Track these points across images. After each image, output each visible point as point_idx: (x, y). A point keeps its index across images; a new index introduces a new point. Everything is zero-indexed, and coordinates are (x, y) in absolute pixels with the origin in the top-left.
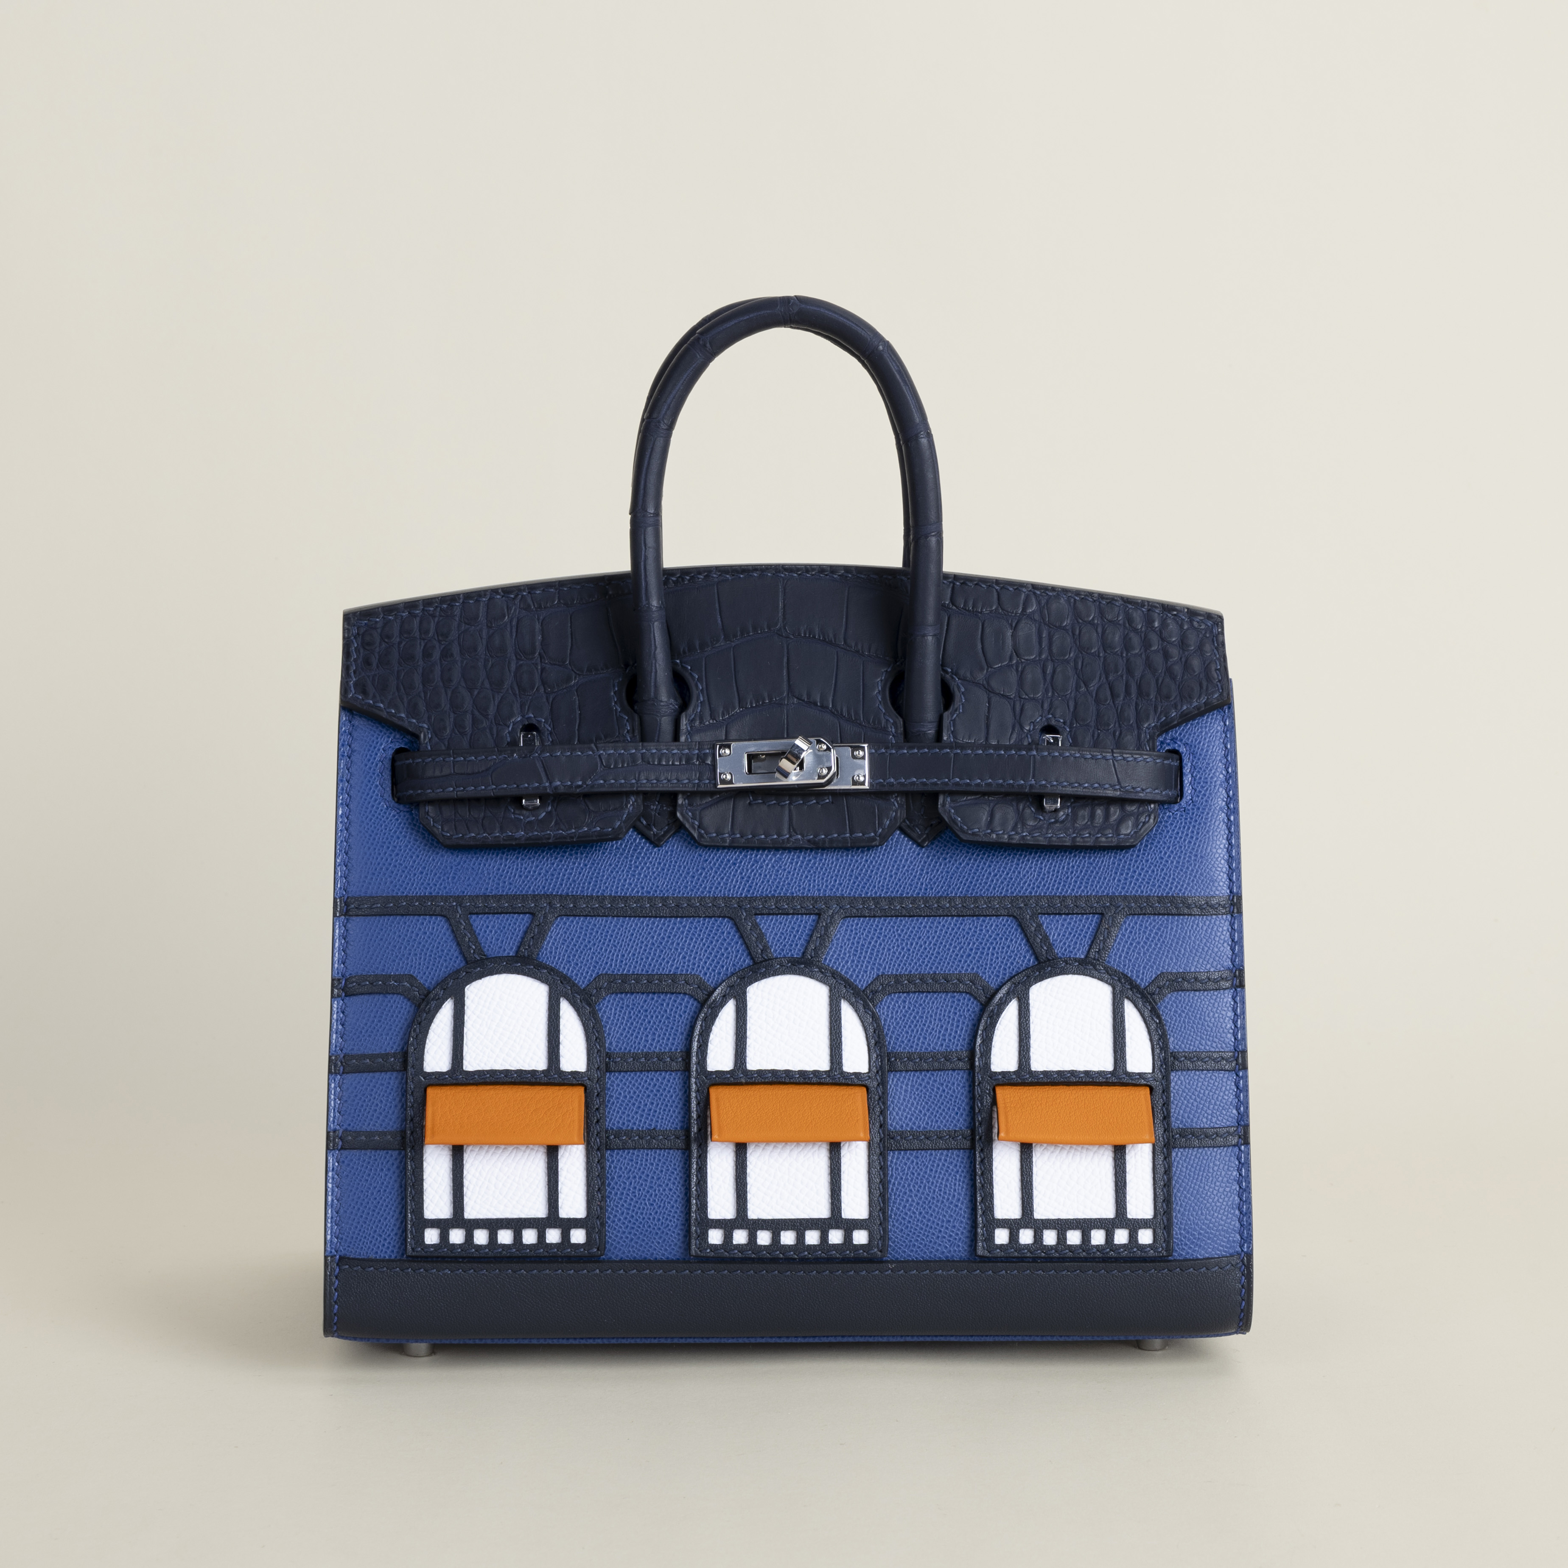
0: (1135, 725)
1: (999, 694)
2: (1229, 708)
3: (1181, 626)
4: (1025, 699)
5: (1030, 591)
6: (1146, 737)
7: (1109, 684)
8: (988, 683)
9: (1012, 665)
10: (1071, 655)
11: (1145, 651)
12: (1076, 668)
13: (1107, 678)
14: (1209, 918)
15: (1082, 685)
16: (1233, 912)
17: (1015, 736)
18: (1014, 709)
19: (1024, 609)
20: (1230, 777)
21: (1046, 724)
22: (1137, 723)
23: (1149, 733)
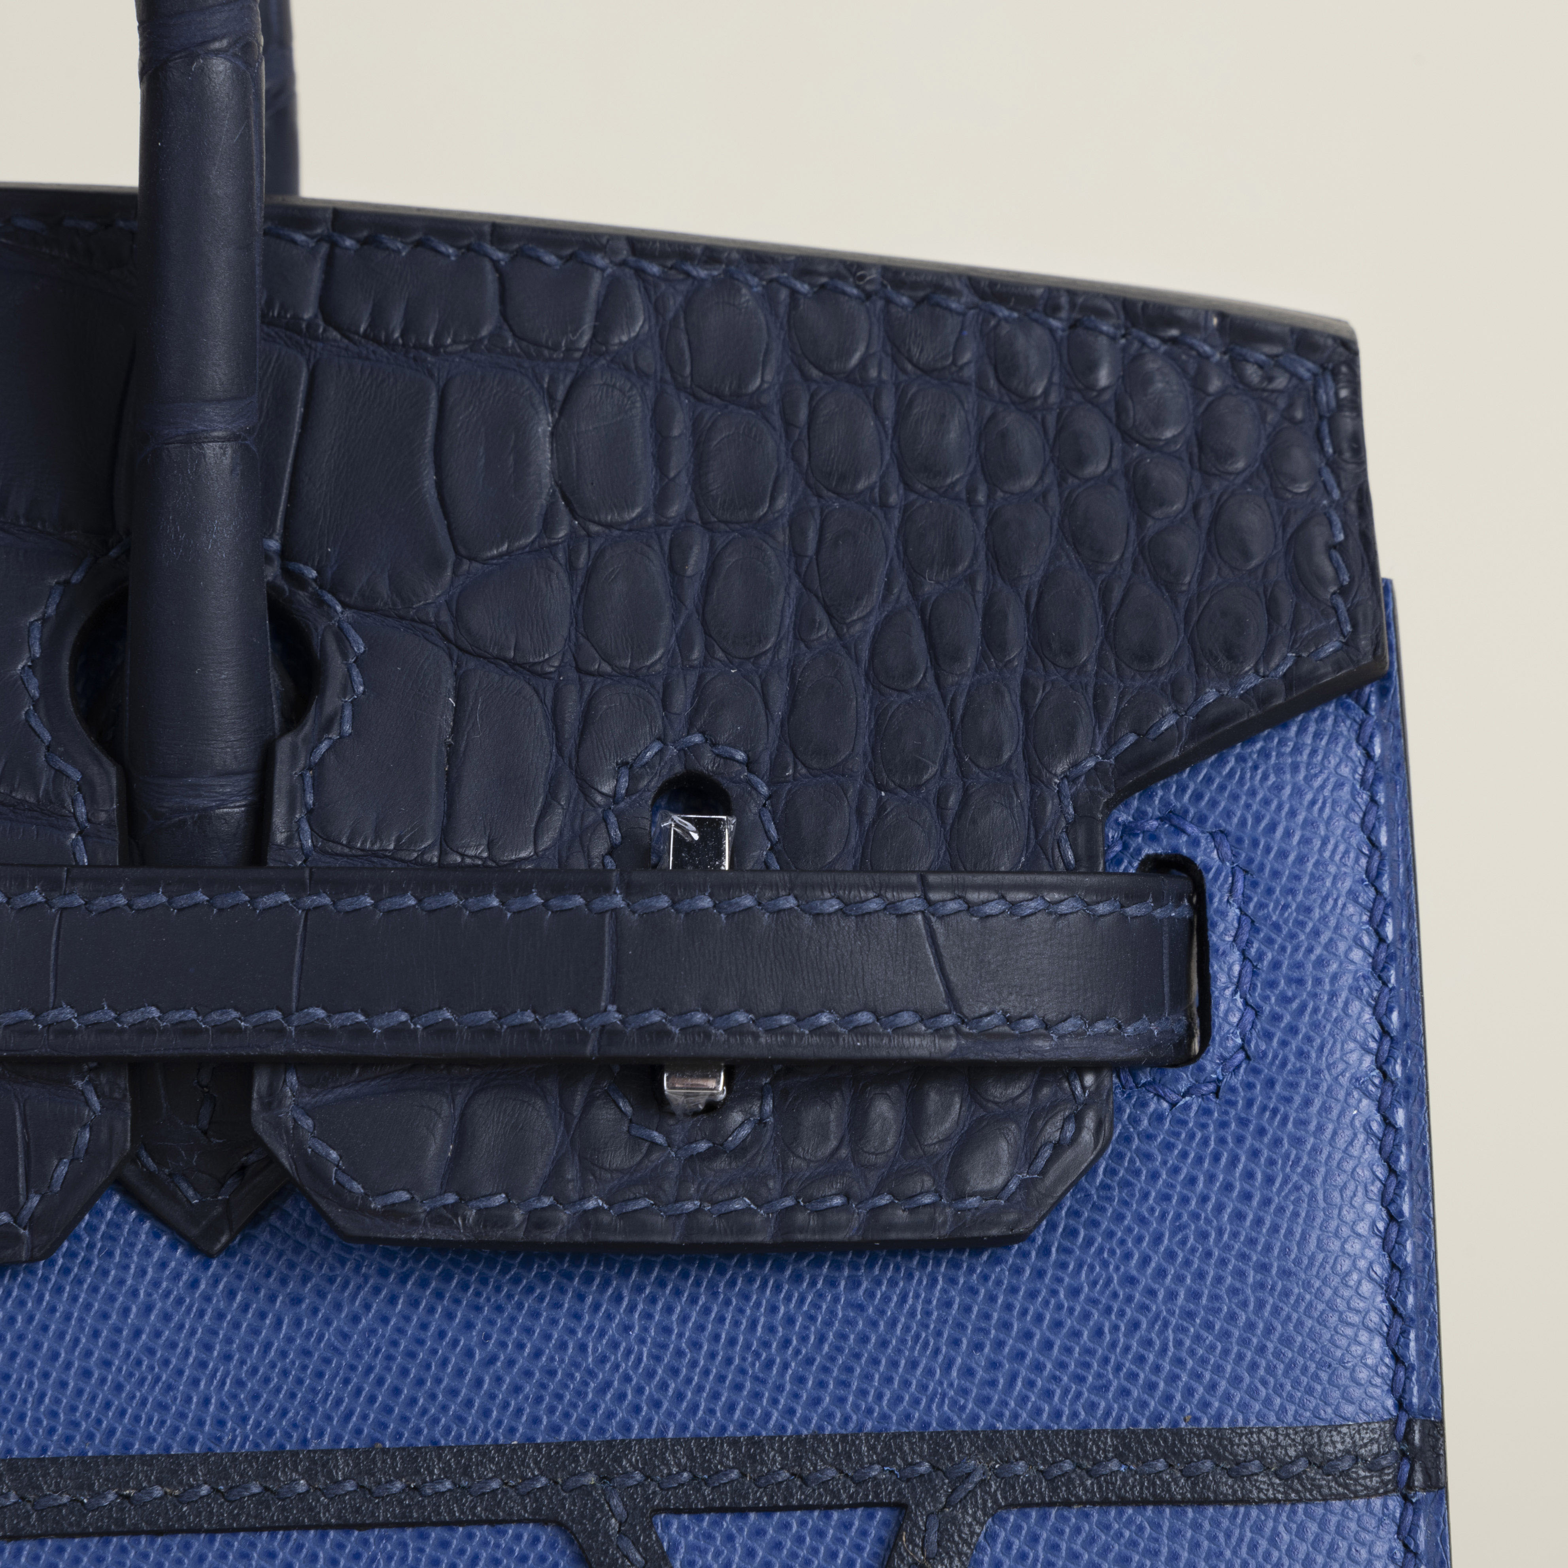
0: (1019, 767)
1: (497, 660)
2: (1384, 692)
3: (1198, 383)
4: (599, 674)
6: (1063, 812)
7: (922, 612)
8: (457, 618)
9: (552, 548)
10: (781, 503)
11: (1061, 481)
12: (796, 553)
13: (914, 587)
14: (1318, 1511)
15: (820, 615)
16: (1410, 1484)
17: (557, 819)
18: (555, 716)
19: (600, 335)
20: (1391, 958)
21: (679, 769)
22: (1026, 757)
23: (1074, 798)
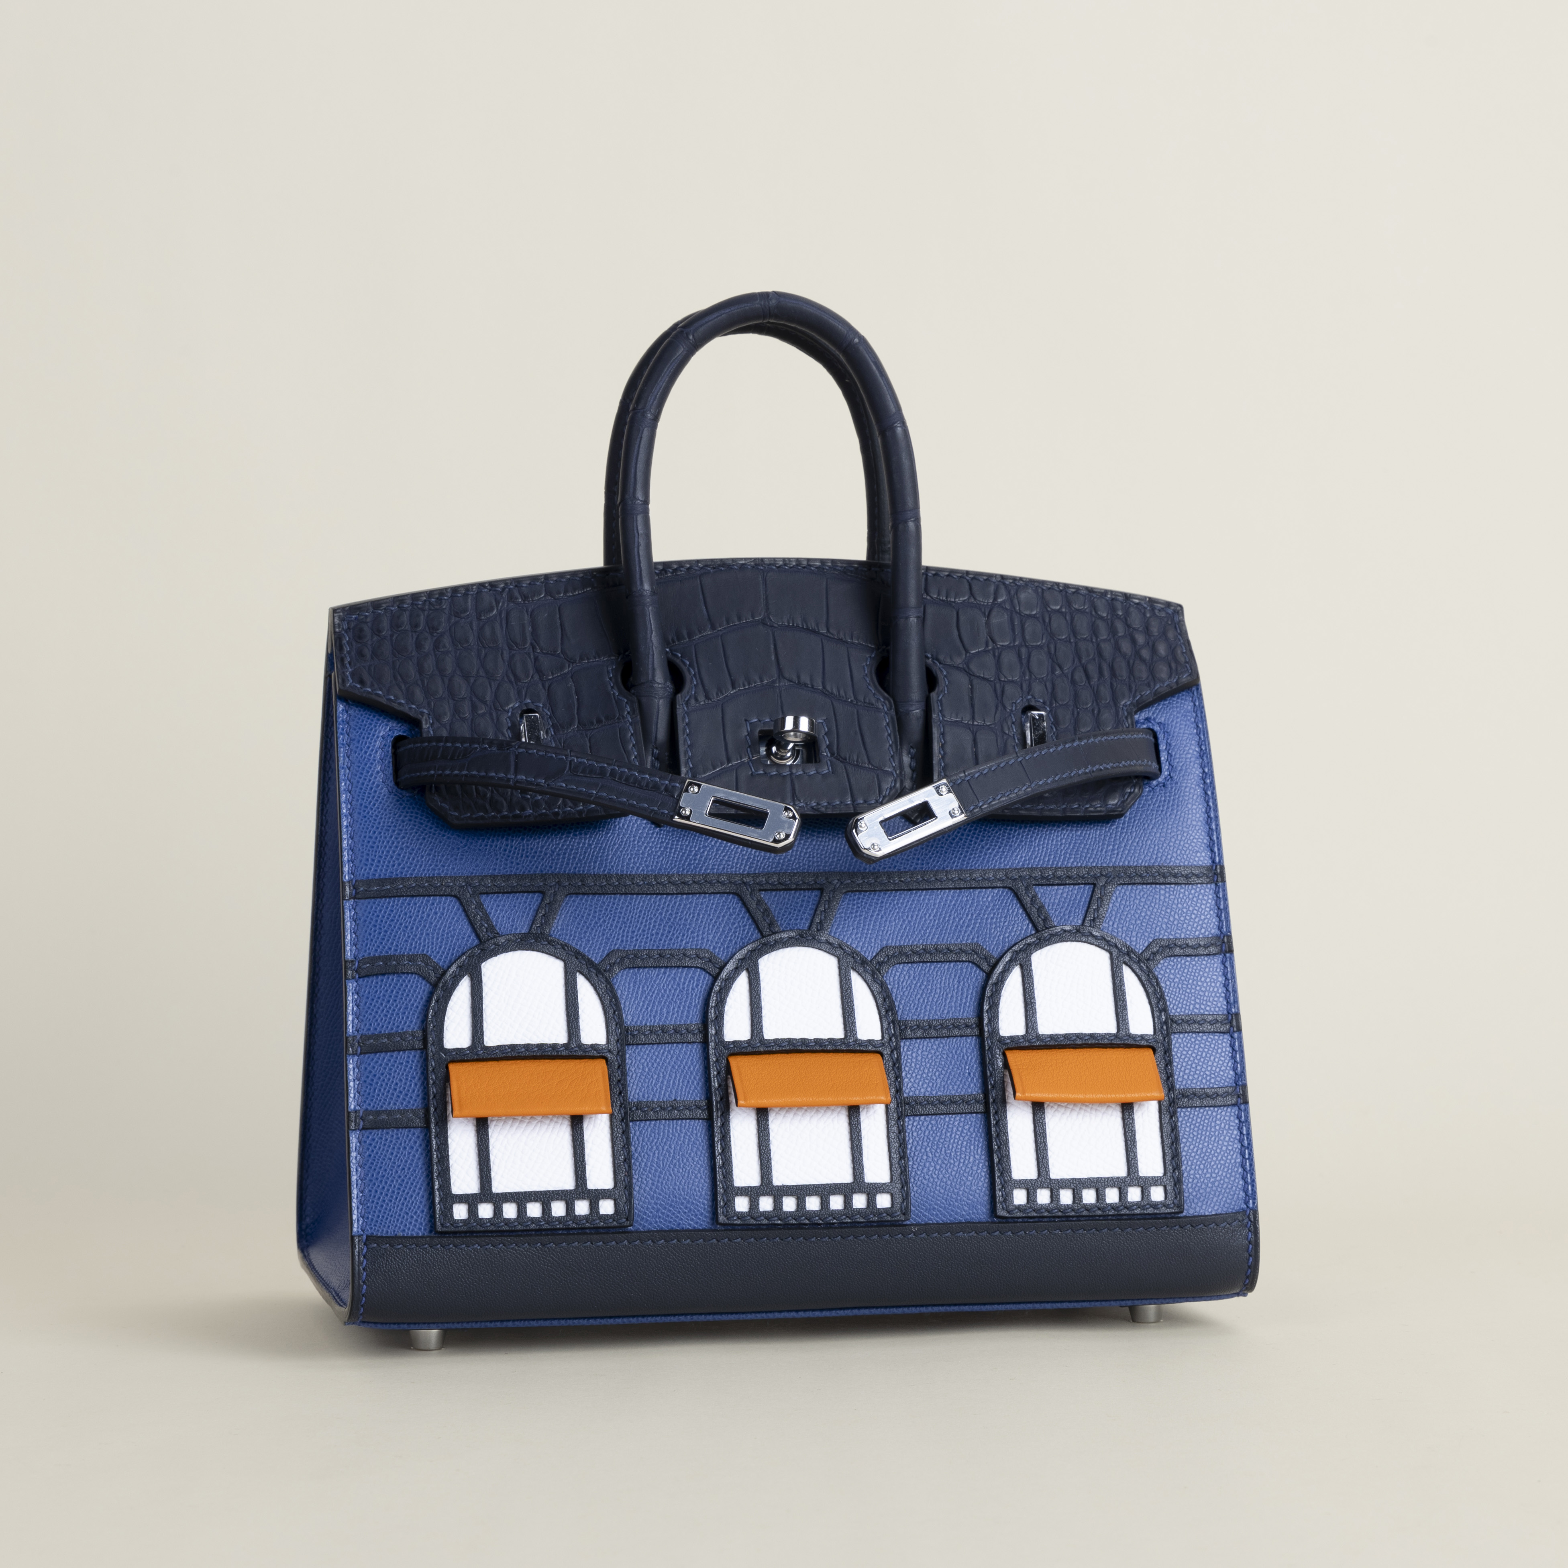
0: (1112, 703)
1: (979, 677)
2: (1198, 689)
3: (1144, 614)
4: (1004, 681)
5: (1000, 581)
6: (1124, 713)
7: (1083, 667)
8: (968, 667)
9: (989, 651)
10: (1044, 641)
11: (1114, 636)
12: (1049, 653)
13: (1080, 661)
14: (1194, 887)
15: (1058, 668)
16: (1217, 881)
17: (998, 715)
18: (995, 691)
19: (995, 599)
20: (1204, 754)
21: (1027, 704)
22: (1113, 700)
23: (1127, 710)
